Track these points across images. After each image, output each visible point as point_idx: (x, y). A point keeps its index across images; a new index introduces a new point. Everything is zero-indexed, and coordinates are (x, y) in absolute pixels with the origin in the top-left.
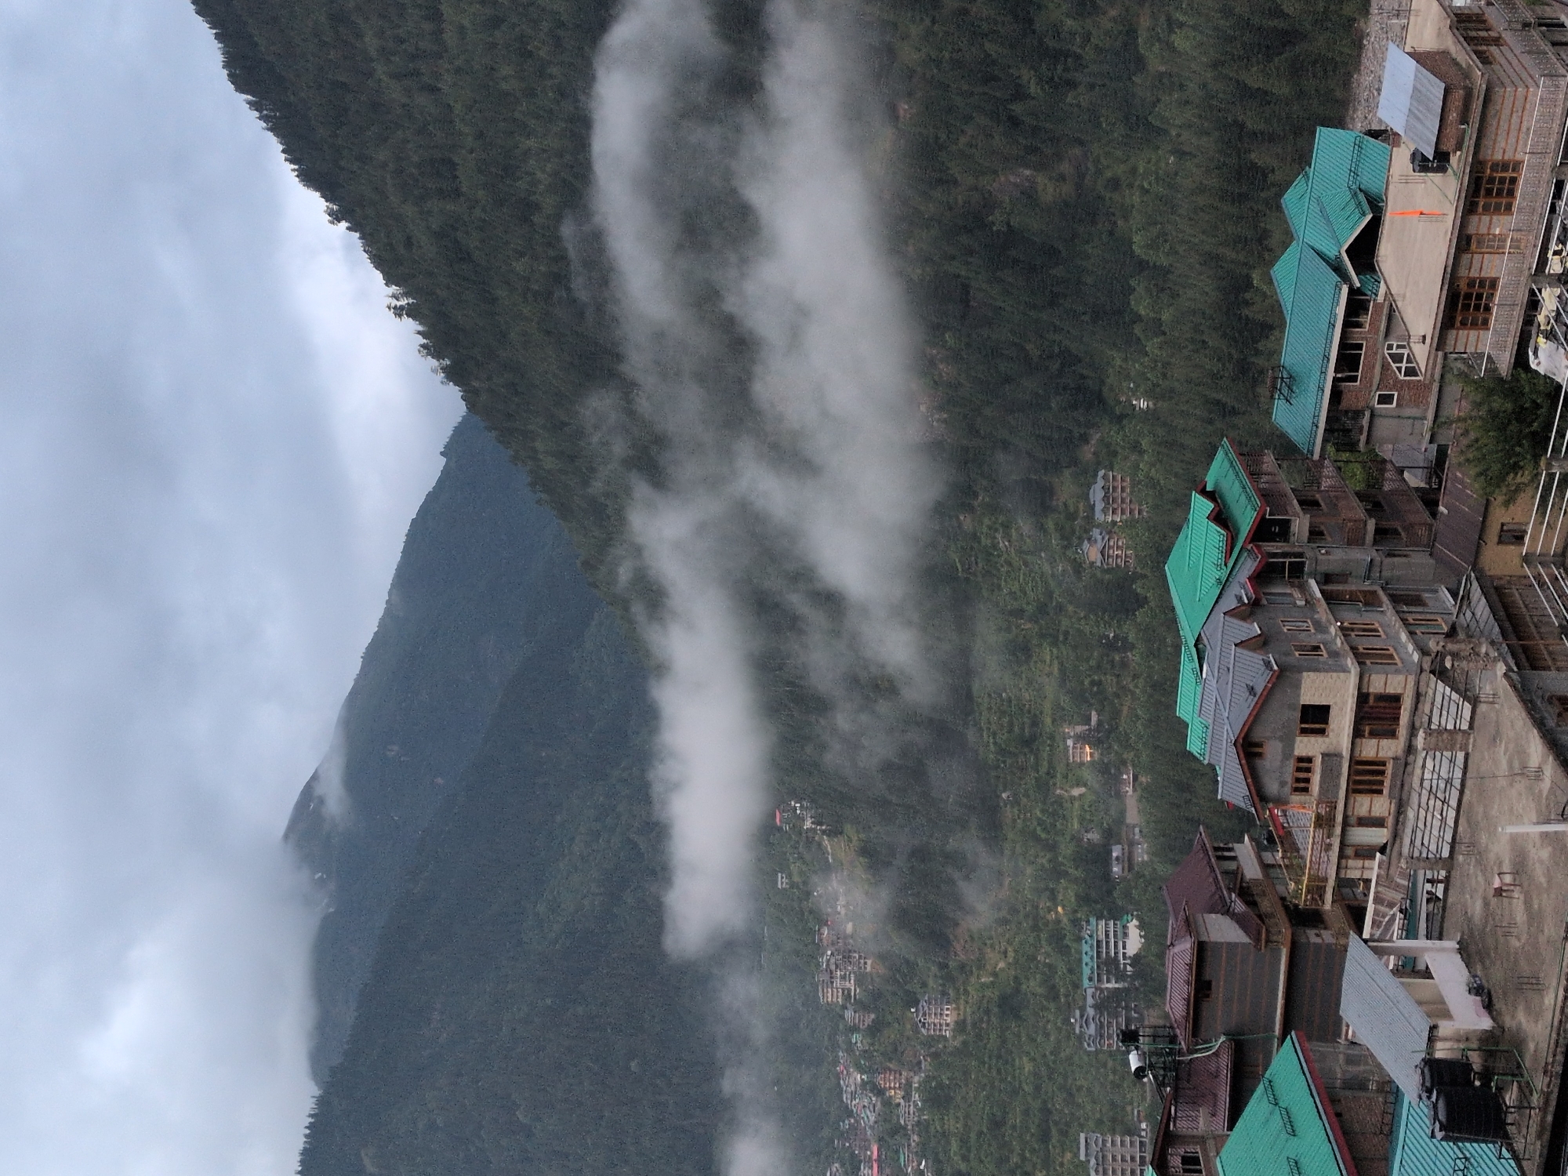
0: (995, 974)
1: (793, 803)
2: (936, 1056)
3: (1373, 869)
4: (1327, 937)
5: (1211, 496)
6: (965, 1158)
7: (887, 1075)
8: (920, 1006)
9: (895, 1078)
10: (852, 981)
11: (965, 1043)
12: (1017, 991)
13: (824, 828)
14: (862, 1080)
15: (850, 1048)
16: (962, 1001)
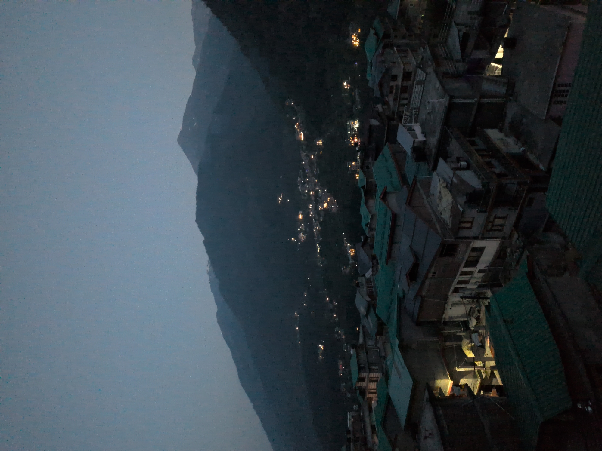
3: (405, 109)
4: (395, 122)
5: (374, 29)
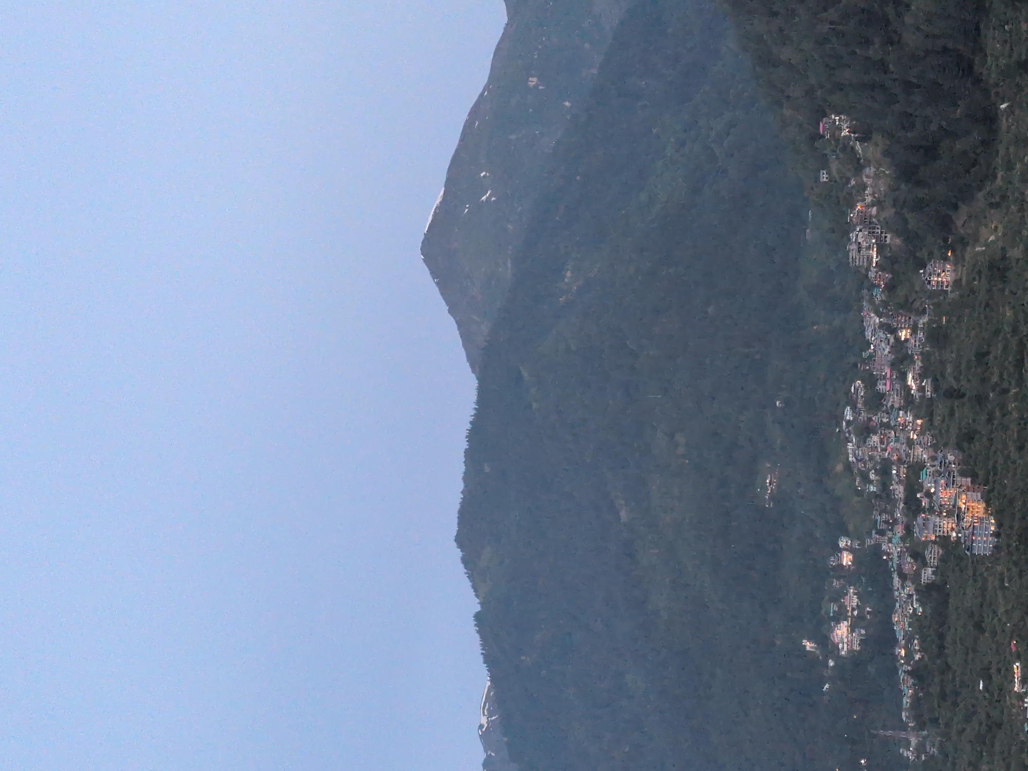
0: (987, 245)
1: (833, 116)
2: (937, 305)
6: (957, 379)
7: (900, 318)
8: (927, 268)
9: (905, 320)
10: (875, 249)
11: (961, 296)
12: (1004, 258)
13: (856, 135)
14: (880, 322)
15: (871, 300)
16: (960, 265)
